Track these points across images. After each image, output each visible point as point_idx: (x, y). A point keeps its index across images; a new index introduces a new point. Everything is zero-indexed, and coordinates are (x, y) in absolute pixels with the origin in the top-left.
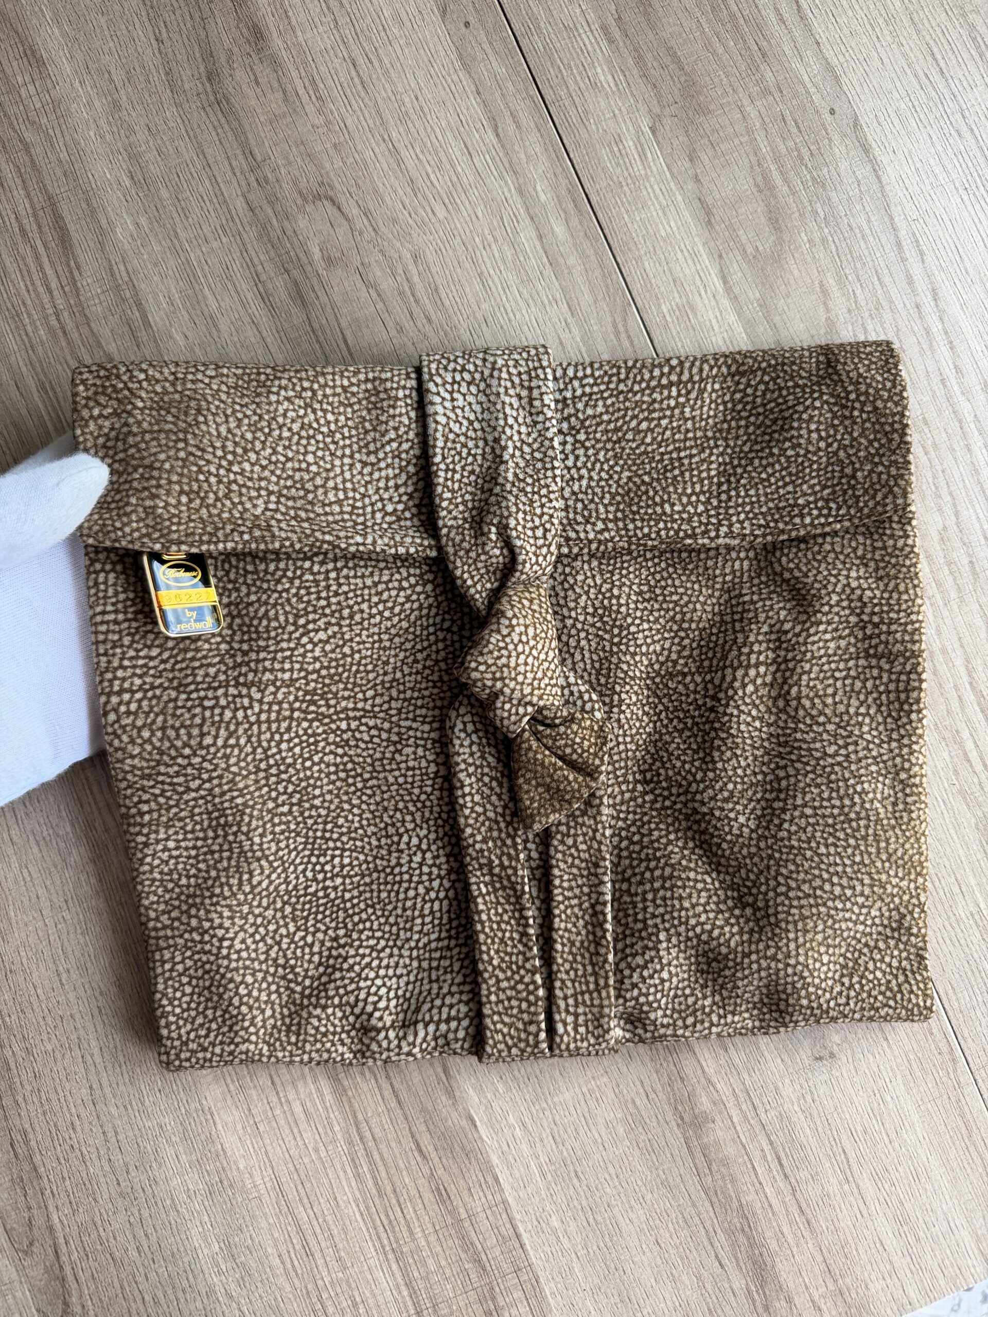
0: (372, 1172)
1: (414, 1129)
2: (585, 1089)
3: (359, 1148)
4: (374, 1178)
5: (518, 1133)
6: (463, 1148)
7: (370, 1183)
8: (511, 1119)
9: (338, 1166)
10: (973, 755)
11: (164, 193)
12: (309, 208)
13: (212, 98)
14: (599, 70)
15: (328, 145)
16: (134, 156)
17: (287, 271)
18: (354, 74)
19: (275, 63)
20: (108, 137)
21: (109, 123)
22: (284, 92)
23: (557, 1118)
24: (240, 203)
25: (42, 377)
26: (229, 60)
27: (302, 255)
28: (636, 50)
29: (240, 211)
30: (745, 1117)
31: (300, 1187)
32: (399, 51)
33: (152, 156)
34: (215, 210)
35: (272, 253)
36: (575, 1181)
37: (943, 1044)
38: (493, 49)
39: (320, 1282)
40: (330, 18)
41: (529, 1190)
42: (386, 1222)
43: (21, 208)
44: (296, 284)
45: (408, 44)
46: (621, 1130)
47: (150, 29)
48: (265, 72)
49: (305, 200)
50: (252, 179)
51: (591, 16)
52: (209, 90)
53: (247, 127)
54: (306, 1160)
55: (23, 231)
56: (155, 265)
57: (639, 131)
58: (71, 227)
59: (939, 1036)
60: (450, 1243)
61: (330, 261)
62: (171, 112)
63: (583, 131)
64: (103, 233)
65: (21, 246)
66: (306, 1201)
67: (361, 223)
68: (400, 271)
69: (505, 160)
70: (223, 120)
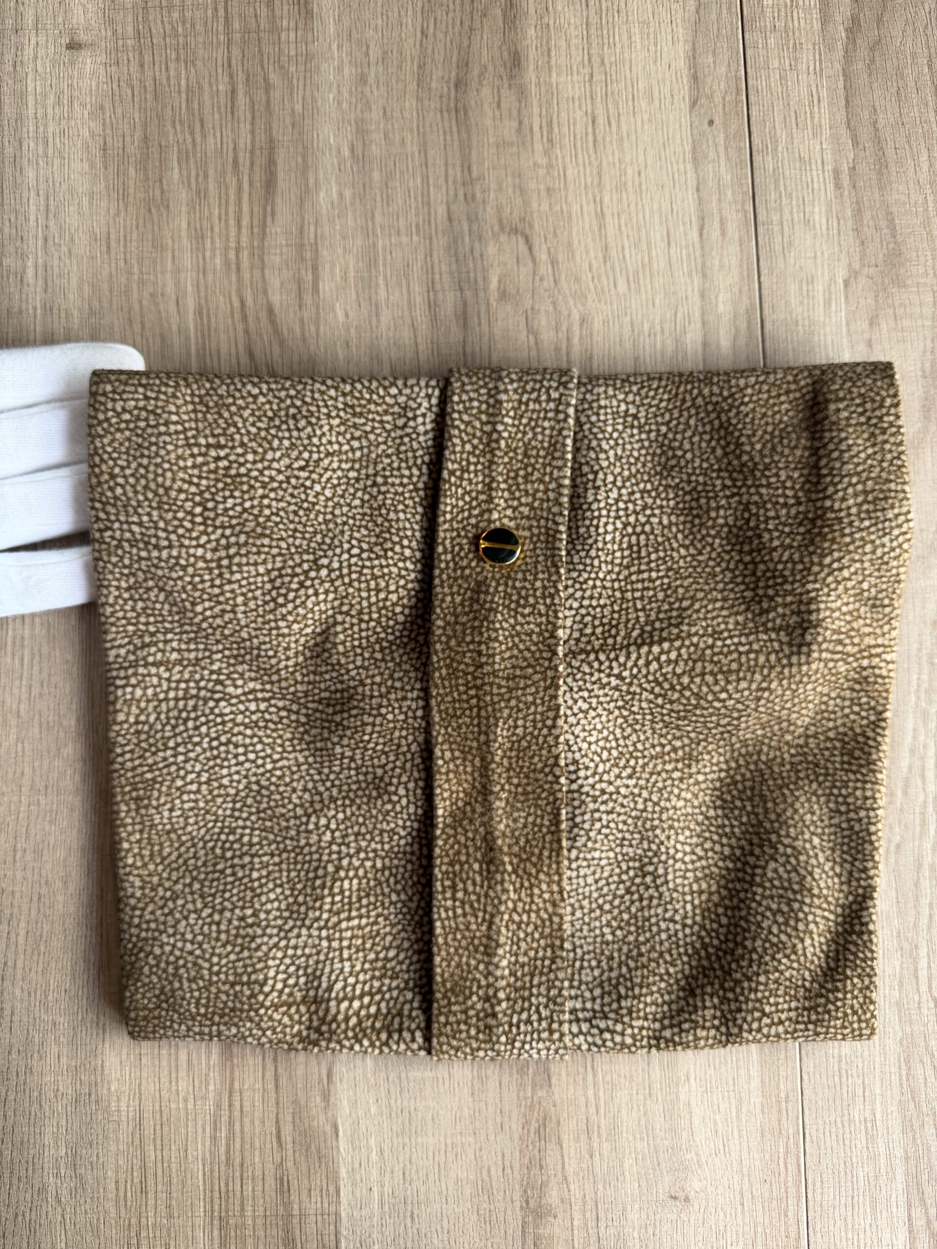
0: (228, 1139)
1: (281, 1116)
2: (449, 1141)
3: (225, 1114)
4: (228, 1146)
5: (374, 1156)
6: (319, 1151)
7: (223, 1149)
8: (372, 1142)
9: (200, 1123)
10: (923, 974)
11: (376, 175)
12: (503, 238)
13: (452, 104)
14: (817, 210)
15: (542, 187)
16: (361, 131)
17: (461, 289)
18: (590, 130)
19: (522, 94)
20: (345, 105)
21: (351, 93)
22: (520, 123)
23: (414, 1157)
24: (441, 210)
25: (203, 302)
26: (481, 75)
27: (480, 280)
28: (858, 203)
29: (439, 218)
30: (586, 1225)
31: (158, 1128)
32: (639, 124)
33: (378, 137)
34: (417, 208)
35: (454, 267)
36: (409, 1220)
37: (793, 1229)
38: (727, 154)
39: (144, 1220)
40: (587, 70)
41: (364, 1213)
42: (223, 1190)
43: (242, 141)
44: (465, 304)
45: (650, 121)
46: (468, 1191)
47: (420, 20)
48: (509, 98)
49: (502, 229)
50: (461, 193)
51: (828, 157)
52: (453, 95)
53: (474, 143)
54: (173, 1106)
55: (236, 163)
56: (344, 237)
57: (833, 279)
58: (281, 175)
59: (792, 1220)
60: (274, 1232)
61: (503, 295)
62: (410, 103)
63: (781, 260)
64: (307, 190)
65: (229, 175)
66: (159, 1142)
67: (545, 269)
68: (564, 328)
69: (699, 261)
70: (455, 129)
